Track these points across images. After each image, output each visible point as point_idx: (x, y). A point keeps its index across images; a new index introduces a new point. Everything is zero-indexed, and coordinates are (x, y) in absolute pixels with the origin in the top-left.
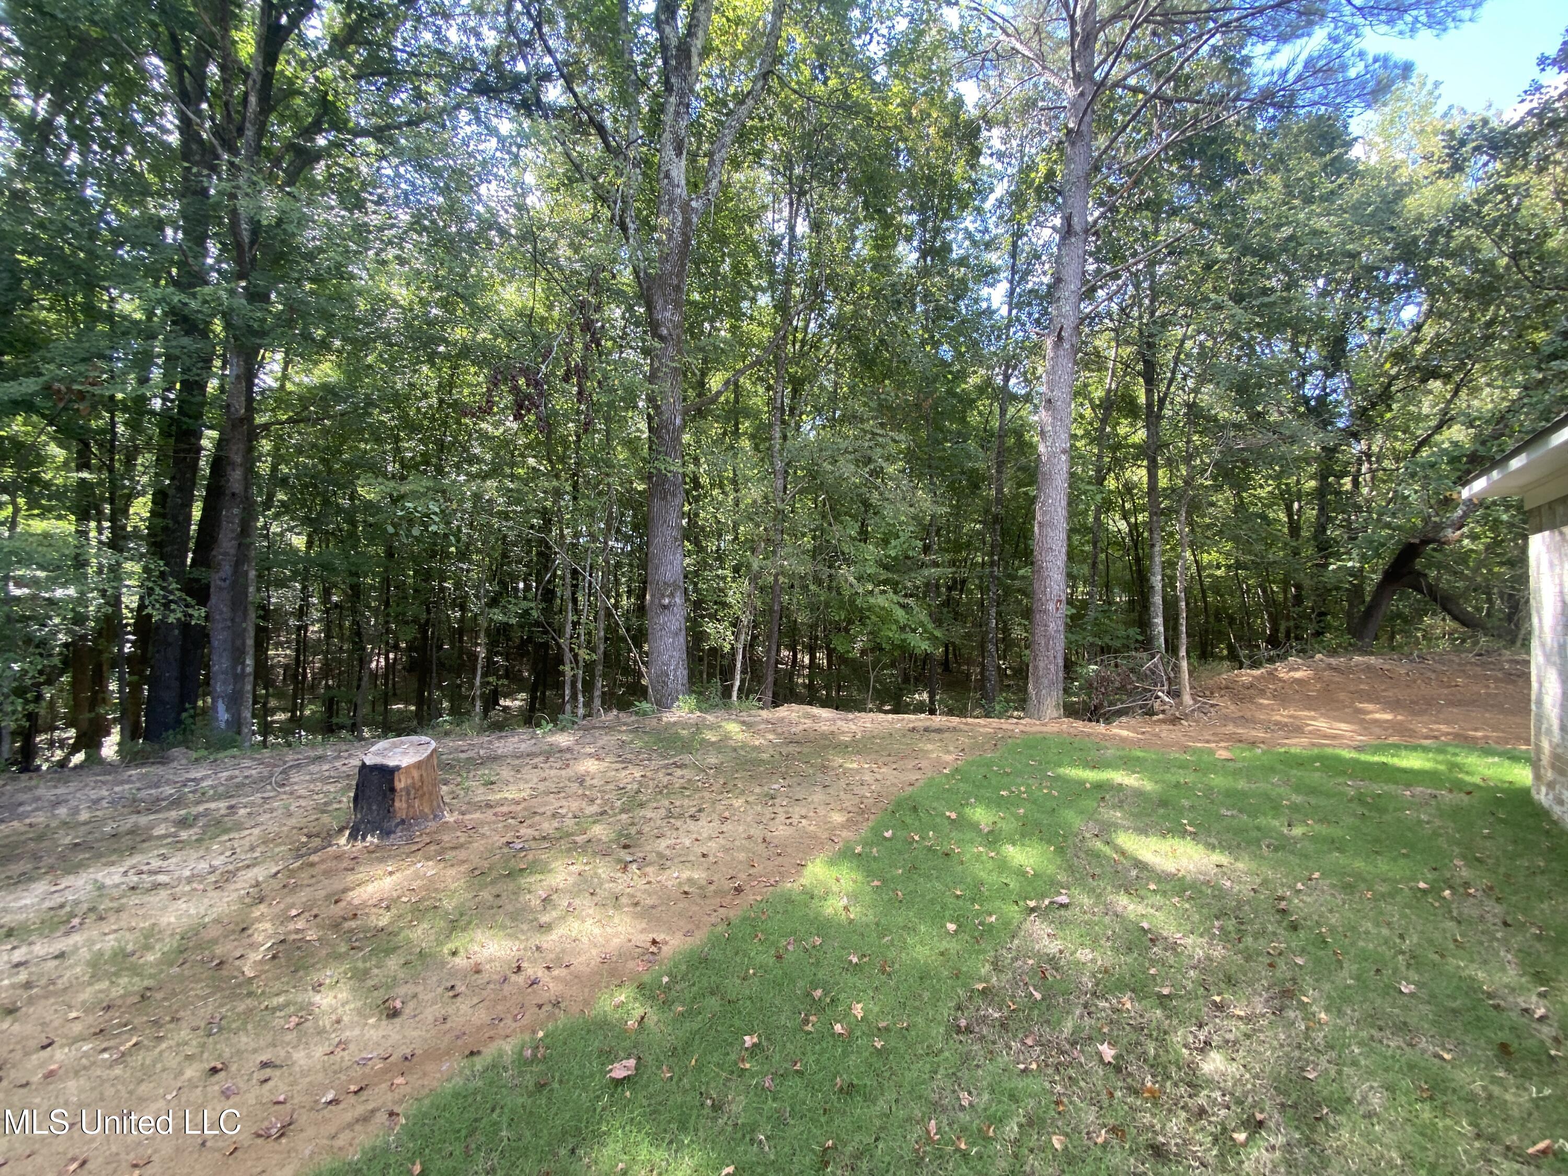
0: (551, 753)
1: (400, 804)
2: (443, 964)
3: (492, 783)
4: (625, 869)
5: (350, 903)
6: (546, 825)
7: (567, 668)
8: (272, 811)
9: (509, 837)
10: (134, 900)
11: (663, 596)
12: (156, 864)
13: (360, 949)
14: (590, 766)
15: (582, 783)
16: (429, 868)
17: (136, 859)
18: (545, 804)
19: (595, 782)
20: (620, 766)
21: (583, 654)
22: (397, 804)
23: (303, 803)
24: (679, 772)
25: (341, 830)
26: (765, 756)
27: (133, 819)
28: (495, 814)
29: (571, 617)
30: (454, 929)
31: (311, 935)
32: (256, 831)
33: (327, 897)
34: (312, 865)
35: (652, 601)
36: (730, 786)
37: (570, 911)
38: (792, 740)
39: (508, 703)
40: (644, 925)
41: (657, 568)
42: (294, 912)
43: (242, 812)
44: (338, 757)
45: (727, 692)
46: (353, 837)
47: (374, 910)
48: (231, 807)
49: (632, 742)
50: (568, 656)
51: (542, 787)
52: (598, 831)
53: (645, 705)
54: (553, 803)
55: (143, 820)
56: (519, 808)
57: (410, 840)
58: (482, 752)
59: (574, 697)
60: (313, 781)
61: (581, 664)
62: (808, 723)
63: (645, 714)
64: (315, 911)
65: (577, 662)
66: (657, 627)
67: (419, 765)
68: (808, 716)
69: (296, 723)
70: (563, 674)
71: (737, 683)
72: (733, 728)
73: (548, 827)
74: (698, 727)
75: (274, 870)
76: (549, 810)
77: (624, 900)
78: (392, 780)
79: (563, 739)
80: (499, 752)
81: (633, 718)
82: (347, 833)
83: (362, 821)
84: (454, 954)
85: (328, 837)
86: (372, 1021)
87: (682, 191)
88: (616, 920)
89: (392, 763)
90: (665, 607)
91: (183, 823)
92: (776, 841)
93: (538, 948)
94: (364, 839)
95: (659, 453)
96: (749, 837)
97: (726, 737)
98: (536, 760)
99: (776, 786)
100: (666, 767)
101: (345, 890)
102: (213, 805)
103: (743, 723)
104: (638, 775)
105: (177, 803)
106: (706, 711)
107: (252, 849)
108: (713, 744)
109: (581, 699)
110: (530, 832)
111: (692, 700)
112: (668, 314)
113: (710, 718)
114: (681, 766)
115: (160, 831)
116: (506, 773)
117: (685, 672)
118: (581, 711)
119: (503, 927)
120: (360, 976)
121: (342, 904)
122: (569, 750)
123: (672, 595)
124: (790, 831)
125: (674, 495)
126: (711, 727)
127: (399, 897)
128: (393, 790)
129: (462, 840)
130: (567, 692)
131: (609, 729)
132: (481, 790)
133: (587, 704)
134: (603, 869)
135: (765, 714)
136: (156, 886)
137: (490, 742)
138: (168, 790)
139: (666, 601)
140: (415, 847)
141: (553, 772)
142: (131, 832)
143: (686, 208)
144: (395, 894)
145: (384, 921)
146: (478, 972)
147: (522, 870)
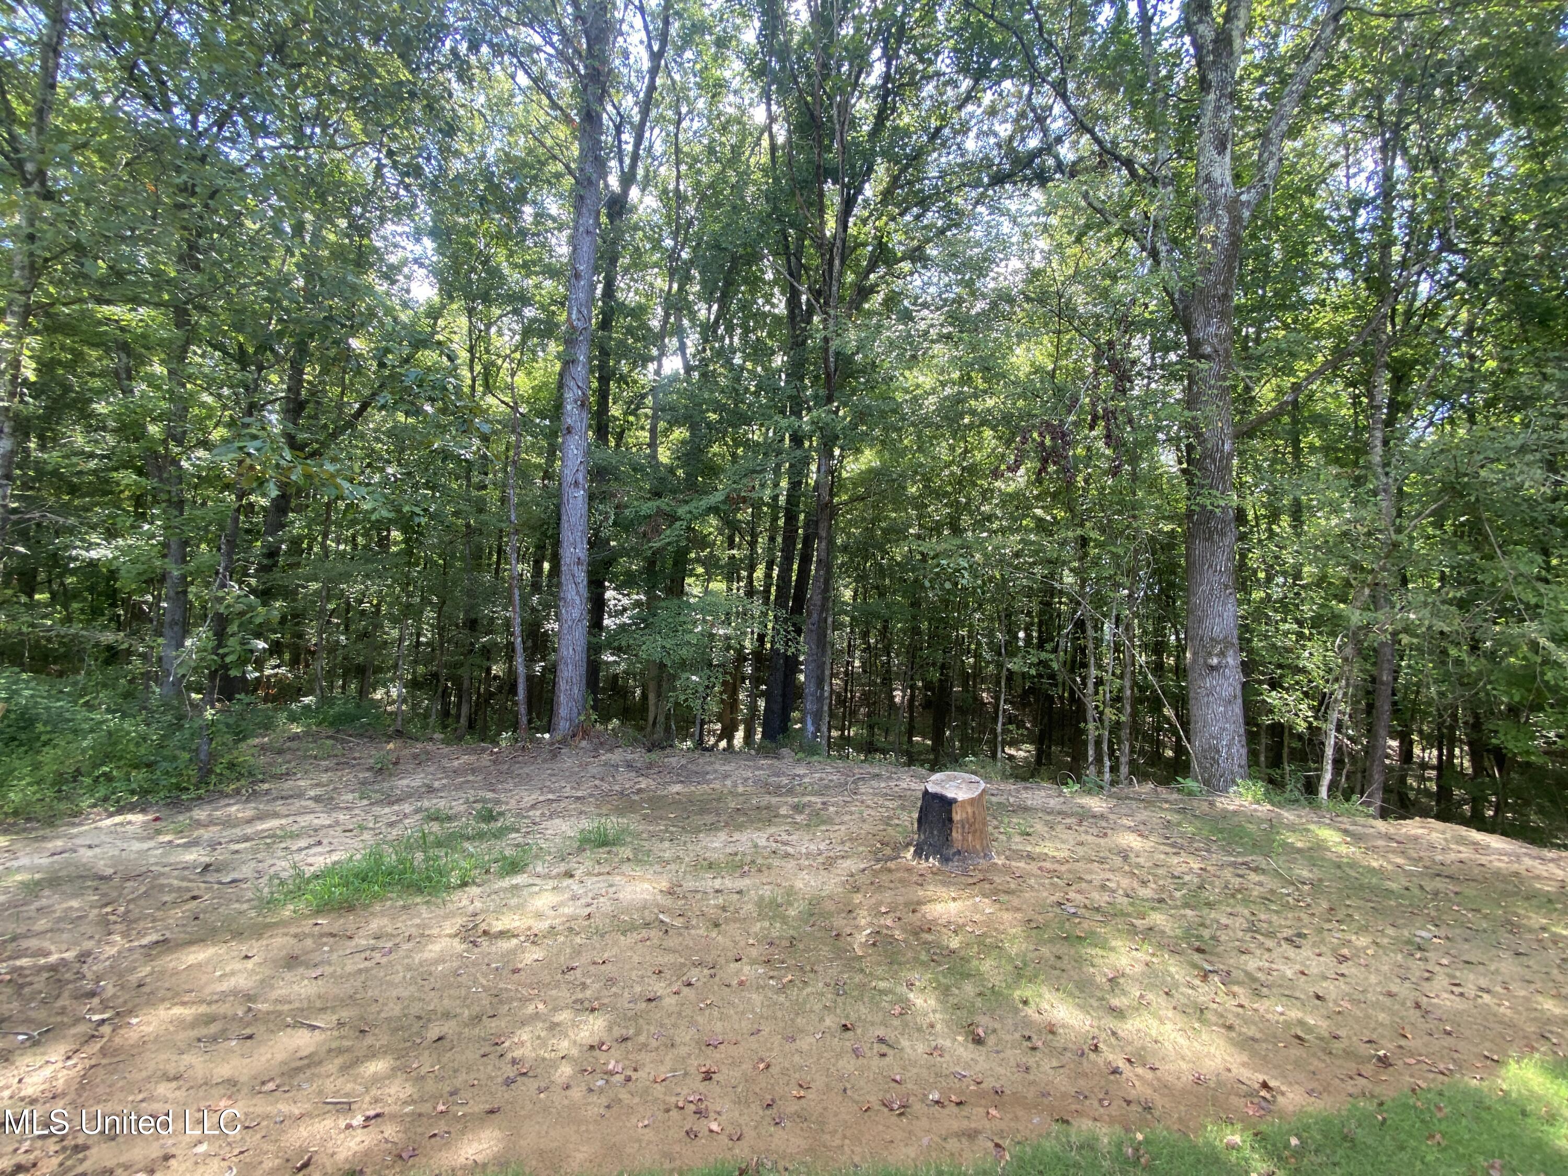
0: (1084, 816)
1: (956, 835)
2: (1016, 1011)
3: (1028, 834)
4: (1205, 977)
5: (924, 916)
6: (1095, 895)
7: (1091, 726)
8: (852, 814)
9: (1058, 896)
10: (776, 862)
11: (1210, 654)
12: (785, 837)
13: (939, 964)
14: (1131, 841)
15: (1126, 858)
16: (987, 906)
17: (772, 830)
18: (1091, 872)
19: (1141, 860)
20: (1168, 849)
21: (1110, 714)
22: (954, 834)
23: (870, 811)
24: (1254, 877)
25: (908, 845)
26: (1394, 886)
27: (767, 797)
28: (1040, 868)
29: (1094, 672)
30: (1019, 976)
31: (898, 934)
32: (843, 828)
33: (906, 904)
34: (890, 871)
35: (1194, 661)
36: (1341, 914)
37: (1141, 1005)
38: (1439, 872)
39: (1012, 752)
40: (1246, 1059)
41: (1200, 621)
42: (883, 910)
43: (831, 809)
44: (890, 778)
45: (1311, 788)
46: (918, 853)
47: (944, 930)
48: (824, 803)
49: (1179, 824)
50: (1091, 713)
51: (1081, 851)
52: (1158, 919)
53: (1190, 783)
54: (1098, 875)
55: (774, 800)
56: (1063, 868)
57: (965, 873)
58: (1012, 800)
59: (1099, 760)
60: (875, 795)
61: (1107, 723)
62: (1466, 853)
63: (1190, 793)
64: (898, 914)
65: (1101, 720)
66: (1203, 691)
67: (972, 801)
68: (1461, 841)
69: (845, 741)
70: (1084, 732)
71: (1327, 777)
72: (1330, 836)
73: (1101, 899)
74: (1273, 825)
75: (862, 866)
76: (1097, 878)
77: (1209, 1015)
78: (950, 812)
79: (1096, 804)
80: (1029, 803)
81: (1175, 796)
82: (912, 849)
83: (925, 842)
84: (1025, 1003)
85: (898, 849)
86: (960, 1038)
87: (1228, 190)
88: (1205, 1036)
89: (950, 794)
90: (1212, 668)
91: (797, 808)
92: (1438, 1013)
93: (1114, 1034)
94: (927, 859)
95: (1202, 487)
96: (1390, 994)
97: (1319, 847)
98: (1068, 821)
99: (1424, 934)
100: (1234, 865)
101: (920, 903)
102: (813, 799)
103: (1346, 832)
104: (1196, 866)
105: (791, 792)
106: (1280, 805)
107: (843, 843)
108: (1299, 851)
109: (1107, 763)
110: (1079, 897)
111: (1260, 788)
112: (1212, 330)
113: (1288, 815)
114: (1256, 870)
115: (783, 811)
116: (1039, 827)
117: (1244, 751)
118: (1107, 776)
119: (1071, 994)
120: (945, 991)
121: (919, 915)
122: (1102, 816)
123: (1222, 654)
124: (1460, 1005)
125: (1223, 534)
126: (1292, 828)
127: (964, 925)
128: (950, 820)
129: (1013, 886)
130: (1091, 752)
131: (1148, 803)
132: (1017, 839)
133: (1114, 769)
134: (1176, 970)
135: (1380, 825)
136: (787, 855)
137: (1018, 791)
138: (785, 781)
139: (1215, 661)
140: (971, 881)
141: (1090, 838)
142: (767, 808)
143: (1234, 205)
144: (961, 921)
145: (955, 943)
146: (1052, 1032)
147: (1079, 937)
